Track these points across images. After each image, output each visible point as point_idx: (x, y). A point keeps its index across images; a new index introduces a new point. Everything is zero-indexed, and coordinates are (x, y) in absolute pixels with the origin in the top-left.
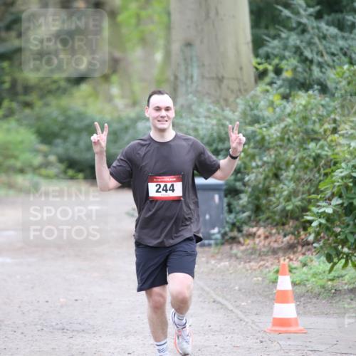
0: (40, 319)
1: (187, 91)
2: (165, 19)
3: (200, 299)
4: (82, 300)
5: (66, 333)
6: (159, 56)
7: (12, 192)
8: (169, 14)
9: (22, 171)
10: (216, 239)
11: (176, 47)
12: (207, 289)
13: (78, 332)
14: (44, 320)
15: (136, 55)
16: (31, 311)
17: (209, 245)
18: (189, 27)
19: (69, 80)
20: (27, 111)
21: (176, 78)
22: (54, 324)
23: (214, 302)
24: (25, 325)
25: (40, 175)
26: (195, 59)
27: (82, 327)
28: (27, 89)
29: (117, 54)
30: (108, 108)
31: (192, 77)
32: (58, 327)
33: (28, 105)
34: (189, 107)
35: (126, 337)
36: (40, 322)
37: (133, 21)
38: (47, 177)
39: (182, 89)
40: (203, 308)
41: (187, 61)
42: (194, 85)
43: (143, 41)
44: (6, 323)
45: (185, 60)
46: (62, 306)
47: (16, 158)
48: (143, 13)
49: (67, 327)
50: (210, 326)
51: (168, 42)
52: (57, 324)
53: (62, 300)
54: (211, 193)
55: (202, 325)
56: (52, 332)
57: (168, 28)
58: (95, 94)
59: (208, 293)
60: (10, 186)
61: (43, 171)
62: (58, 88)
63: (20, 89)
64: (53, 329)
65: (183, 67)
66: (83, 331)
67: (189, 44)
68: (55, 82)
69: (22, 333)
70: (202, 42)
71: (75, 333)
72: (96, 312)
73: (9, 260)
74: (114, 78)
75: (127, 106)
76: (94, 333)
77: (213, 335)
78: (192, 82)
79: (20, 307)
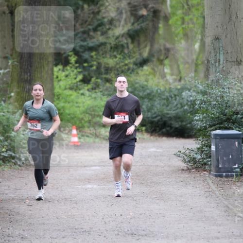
0: (117, 227)
1: (216, 70)
2: (201, 20)
3: (226, 214)
4: (145, 214)
5: (134, 236)
6: (197, 46)
7: (97, 140)
8: (204, 17)
9: (104, 126)
10: (237, 172)
11: (208, 40)
13: (142, 236)
14: (120, 228)
15: (181, 45)
16: (111, 222)
17: (232, 176)
18: (217, 26)
19: (135, 64)
20: (108, 85)
21: (208, 61)
22: (126, 230)
24: (107, 231)
26: (221, 49)
27: (145, 233)
28: (108, 70)
29: (168, 46)
30: (162, 82)
31: (220, 61)
32: (128, 232)
33: (108, 80)
34: (218, 81)
35: (175, 239)
36: (117, 229)
37: (179, 23)
39: (212, 70)
40: (228, 220)
41: (216, 50)
42: (221, 67)
43: (186, 36)
44: (94, 229)
46: (131, 218)
47: (101, 117)
49: (135, 233)
50: (233, 233)
51: (203, 35)
52: (128, 231)
53: (131, 214)
54: (233, 140)
55: (227, 232)
56: (125, 236)
57: (203, 26)
58: (154, 73)
60: (97, 136)
62: (129, 69)
63: (103, 70)
64: (126, 234)
65: (213, 55)
66: (146, 235)
67: (217, 39)
68: (126, 65)
69: (105, 237)
70: (226, 37)
71: (140, 237)
72: (154, 222)
73: (95, 187)
74: (166, 62)
75: (175, 80)
76: (153, 237)
77: (235, 239)
78: (219, 64)
79: (103, 219)
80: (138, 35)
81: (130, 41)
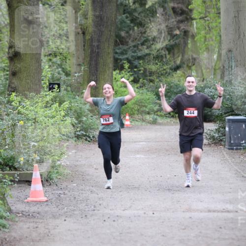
0: (158, 185)
1: (229, 73)
2: (218, 38)
3: (236, 176)
4: (178, 176)
5: (170, 191)
6: (215, 57)
7: (144, 123)
8: (220, 36)
9: (149, 113)
10: (244, 146)
11: (224, 52)
12: (239, 170)
13: (176, 191)
14: (160, 185)
15: (204, 56)
16: (154, 181)
17: (240, 149)
18: (230, 42)
19: (171, 69)
20: (151, 84)
21: (224, 67)
22: (164, 187)
23: (243, 177)
24: (151, 187)
25: (157, 115)
26: (233, 58)
27: (178, 189)
28: (151, 73)
29: (195, 56)
31: (232, 67)
33: (151, 81)
34: (230, 81)
35: (200, 193)
37: (203, 40)
38: (161, 116)
39: (226, 73)
40: (237, 180)
41: (229, 59)
42: (233, 71)
43: (207, 49)
44: (142, 186)
45: (228, 58)
46: (168, 179)
47: (146, 107)
48: (208, 36)
49: (171, 189)
51: (220, 49)
53: (168, 176)
54: (241, 123)
56: (164, 191)
57: (220, 42)
59: (240, 172)
60: (143, 120)
61: (159, 113)
62: (166, 73)
63: (148, 74)
65: (227, 62)
67: (230, 51)
68: (164, 70)
69: (150, 191)
70: (236, 50)
73: (142, 156)
74: (193, 68)
75: (199, 81)
78: (232, 69)
79: (148, 179)
80: (173, 49)
81: (167, 52)
